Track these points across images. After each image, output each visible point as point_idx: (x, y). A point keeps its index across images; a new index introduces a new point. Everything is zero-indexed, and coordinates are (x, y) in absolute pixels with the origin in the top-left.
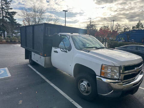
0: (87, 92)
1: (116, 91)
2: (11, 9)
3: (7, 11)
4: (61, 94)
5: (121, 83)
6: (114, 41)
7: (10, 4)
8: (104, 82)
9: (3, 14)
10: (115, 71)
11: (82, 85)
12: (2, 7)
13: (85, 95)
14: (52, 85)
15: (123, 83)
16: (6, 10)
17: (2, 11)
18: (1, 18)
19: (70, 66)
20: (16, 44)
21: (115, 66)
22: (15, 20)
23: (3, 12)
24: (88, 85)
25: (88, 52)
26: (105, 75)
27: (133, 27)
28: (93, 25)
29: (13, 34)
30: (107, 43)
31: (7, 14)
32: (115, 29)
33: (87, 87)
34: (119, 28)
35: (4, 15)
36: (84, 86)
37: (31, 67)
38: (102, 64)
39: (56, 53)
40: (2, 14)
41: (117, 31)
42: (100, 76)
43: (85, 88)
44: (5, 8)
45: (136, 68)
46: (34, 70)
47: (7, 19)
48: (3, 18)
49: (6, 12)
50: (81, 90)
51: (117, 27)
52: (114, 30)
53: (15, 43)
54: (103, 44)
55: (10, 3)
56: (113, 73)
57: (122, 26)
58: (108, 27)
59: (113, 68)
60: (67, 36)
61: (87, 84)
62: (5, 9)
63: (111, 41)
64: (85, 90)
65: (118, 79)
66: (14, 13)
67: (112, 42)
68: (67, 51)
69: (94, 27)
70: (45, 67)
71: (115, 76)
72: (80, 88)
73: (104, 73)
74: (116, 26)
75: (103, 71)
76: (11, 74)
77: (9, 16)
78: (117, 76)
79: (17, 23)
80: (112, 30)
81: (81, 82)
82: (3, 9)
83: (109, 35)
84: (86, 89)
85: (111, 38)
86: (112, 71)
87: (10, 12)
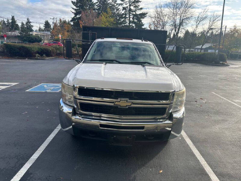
2: (141, 9)
3: (135, 13)
7: (140, 2)
9: (130, 18)
12: (130, 8)
18: (127, 24)
21: (68, 85)
23: (130, 16)
31: (135, 17)
35: (131, 19)
44: (134, 9)
47: (133, 25)
48: (129, 24)
49: (133, 14)
62: (132, 11)
66: (143, 15)
77: (136, 21)
79: (143, 27)
87: (138, 14)
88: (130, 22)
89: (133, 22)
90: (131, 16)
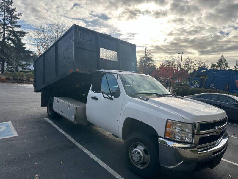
0: (143, 164)
1: (188, 162)
3: (12, 29)
4: (102, 167)
5: (196, 149)
6: (183, 85)
7: (18, 19)
8: (170, 147)
9: (4, 33)
10: (187, 130)
11: (136, 151)
12: (4, 22)
13: (140, 168)
14: (86, 151)
15: (198, 149)
16: (10, 27)
17: (4, 28)
18: (1, 40)
19: (118, 121)
20: (23, 83)
21: (186, 123)
22: (24, 44)
23: (4, 31)
24: (145, 151)
25: (146, 100)
26: (171, 136)
27: (213, 66)
28: (150, 59)
29: (19, 68)
30: (171, 88)
31: (12, 34)
32: (185, 67)
33: (143, 155)
34: (190, 65)
35: (6, 35)
36: (139, 153)
37: (50, 122)
38: (168, 119)
39: (95, 100)
40: (2, 34)
41: (187, 71)
42: (165, 138)
43: (140, 157)
44: (9, 24)
45: (216, 128)
46: (56, 127)
47: (10, 42)
48: (4, 40)
49: (9, 31)
50: (134, 160)
51: (187, 64)
52: (182, 68)
53: (21, 81)
54: (167, 89)
55: (17, 17)
56: (184, 134)
57: (195, 62)
58: (173, 64)
59: (183, 126)
60: (113, 74)
61: (143, 150)
62: (8, 27)
63: (179, 85)
64: (140, 160)
65: (191, 143)
66: (23, 34)
67: (180, 88)
68: (113, 97)
69: (150, 62)
70: (75, 123)
71: (186, 139)
72: (132, 157)
73: (170, 134)
74: (186, 62)
75: (168, 129)
76: (18, 133)
77: (14, 38)
78: (189, 138)
80: (180, 68)
81: (135, 148)
82: (5, 27)
83: (175, 76)
84: (142, 159)
85: (177, 81)
86: (182, 130)
87: (16, 31)
88: (5, 38)
89: (9, 39)
90: (6, 32)
